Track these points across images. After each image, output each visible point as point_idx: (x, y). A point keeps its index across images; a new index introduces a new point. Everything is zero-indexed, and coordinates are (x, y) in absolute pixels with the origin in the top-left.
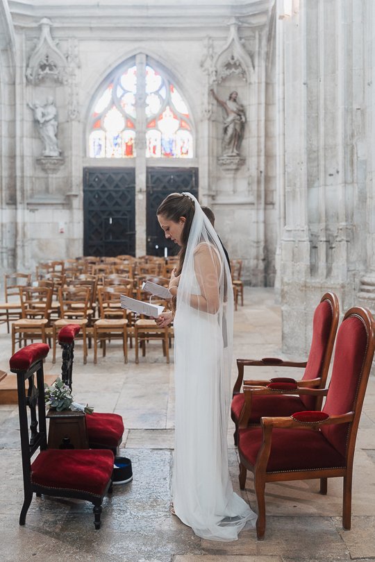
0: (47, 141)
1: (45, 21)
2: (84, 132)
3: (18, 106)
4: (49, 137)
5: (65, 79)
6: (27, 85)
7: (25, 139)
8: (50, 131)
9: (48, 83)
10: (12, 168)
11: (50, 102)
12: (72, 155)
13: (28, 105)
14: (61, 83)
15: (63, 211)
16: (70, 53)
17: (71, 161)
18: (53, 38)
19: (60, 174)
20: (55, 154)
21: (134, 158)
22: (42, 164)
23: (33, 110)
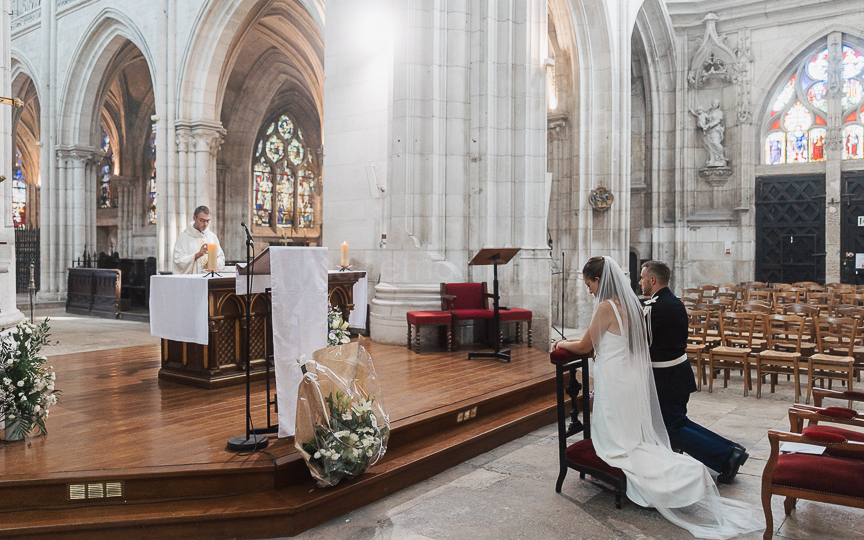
0: (712, 150)
1: (709, 16)
2: (758, 135)
3: (678, 114)
4: (714, 145)
5: (734, 77)
6: (688, 90)
7: (686, 149)
8: (716, 138)
9: (715, 84)
10: (671, 182)
11: (716, 105)
12: (741, 164)
13: (689, 112)
14: (730, 82)
15: (730, 228)
16: (740, 47)
17: (740, 169)
18: (719, 34)
19: (727, 187)
20: (722, 163)
21: (825, 162)
22: (706, 176)
23: (696, 117)
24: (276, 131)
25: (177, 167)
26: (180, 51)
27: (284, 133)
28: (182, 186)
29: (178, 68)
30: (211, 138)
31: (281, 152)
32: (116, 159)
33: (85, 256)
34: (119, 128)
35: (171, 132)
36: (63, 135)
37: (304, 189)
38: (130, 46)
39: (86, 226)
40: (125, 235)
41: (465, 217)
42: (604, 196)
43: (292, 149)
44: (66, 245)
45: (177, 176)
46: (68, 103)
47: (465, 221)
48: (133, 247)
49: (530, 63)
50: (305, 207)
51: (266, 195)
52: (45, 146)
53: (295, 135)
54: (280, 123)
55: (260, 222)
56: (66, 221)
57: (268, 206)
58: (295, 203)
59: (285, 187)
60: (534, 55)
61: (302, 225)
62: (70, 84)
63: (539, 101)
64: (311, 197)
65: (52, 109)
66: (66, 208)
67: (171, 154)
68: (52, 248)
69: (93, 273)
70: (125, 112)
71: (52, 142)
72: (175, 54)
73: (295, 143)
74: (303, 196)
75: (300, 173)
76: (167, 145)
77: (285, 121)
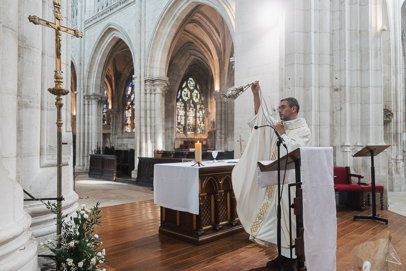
24: (187, 86)
25: (146, 102)
26: (148, 41)
27: (191, 86)
28: (148, 112)
29: (146, 50)
30: (163, 86)
31: (189, 96)
32: (110, 101)
33: (97, 148)
34: (111, 86)
35: (143, 83)
36: (87, 88)
37: (200, 114)
38: (121, 42)
39: (98, 133)
40: (114, 137)
41: (331, 126)
42: (388, 114)
43: (194, 94)
44: (88, 143)
45: (146, 106)
46: (90, 72)
47: (331, 128)
48: (117, 143)
49: (371, 29)
50: (200, 123)
51: (182, 117)
52: (79, 94)
53: (195, 88)
54: (189, 82)
55: (179, 131)
56: (88, 131)
57: (183, 123)
58: (196, 121)
59: (191, 114)
60: (373, 25)
61: (199, 133)
62: (91, 63)
63: (377, 53)
64: (203, 118)
65: (82, 75)
66: (88, 124)
67: (143, 95)
68: (82, 144)
69: (102, 157)
70: (114, 78)
71: (82, 91)
72: (145, 43)
73: (196, 91)
74: (199, 117)
75: (198, 106)
76: (140, 90)
77: (191, 80)
